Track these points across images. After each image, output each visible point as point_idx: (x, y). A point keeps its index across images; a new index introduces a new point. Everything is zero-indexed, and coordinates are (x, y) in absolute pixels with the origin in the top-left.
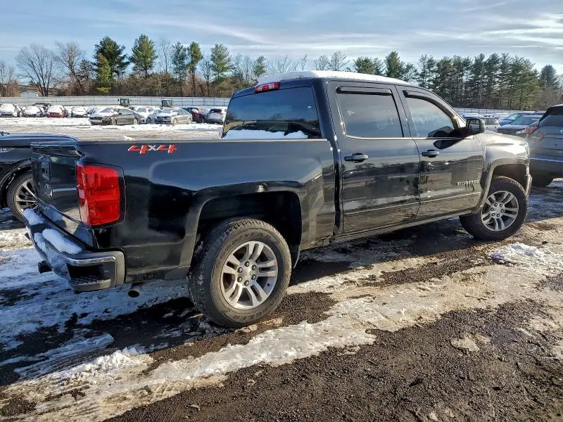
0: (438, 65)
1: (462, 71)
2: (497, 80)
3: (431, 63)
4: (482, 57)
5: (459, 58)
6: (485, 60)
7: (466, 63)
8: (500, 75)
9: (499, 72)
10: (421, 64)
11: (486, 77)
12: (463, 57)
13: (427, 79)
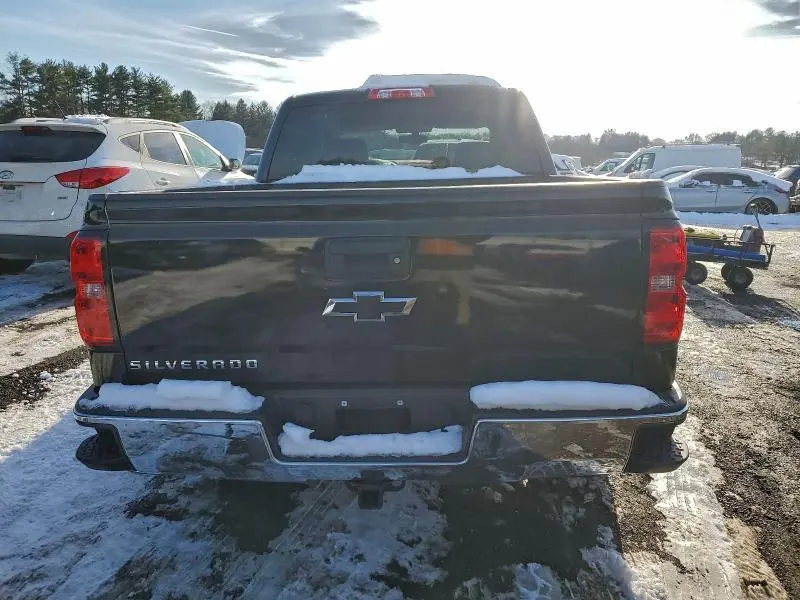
0: (39, 71)
1: (78, 85)
2: (130, 103)
3: (26, 66)
4: (105, 67)
5: (70, 64)
6: (109, 72)
7: (83, 73)
8: (134, 96)
9: (131, 92)
10: (11, 66)
11: (114, 97)
12: (77, 64)
13: (25, 92)
